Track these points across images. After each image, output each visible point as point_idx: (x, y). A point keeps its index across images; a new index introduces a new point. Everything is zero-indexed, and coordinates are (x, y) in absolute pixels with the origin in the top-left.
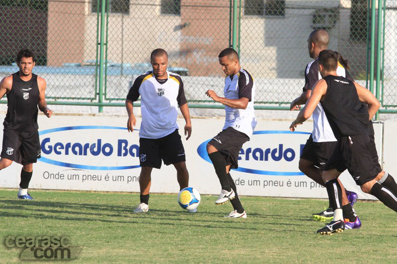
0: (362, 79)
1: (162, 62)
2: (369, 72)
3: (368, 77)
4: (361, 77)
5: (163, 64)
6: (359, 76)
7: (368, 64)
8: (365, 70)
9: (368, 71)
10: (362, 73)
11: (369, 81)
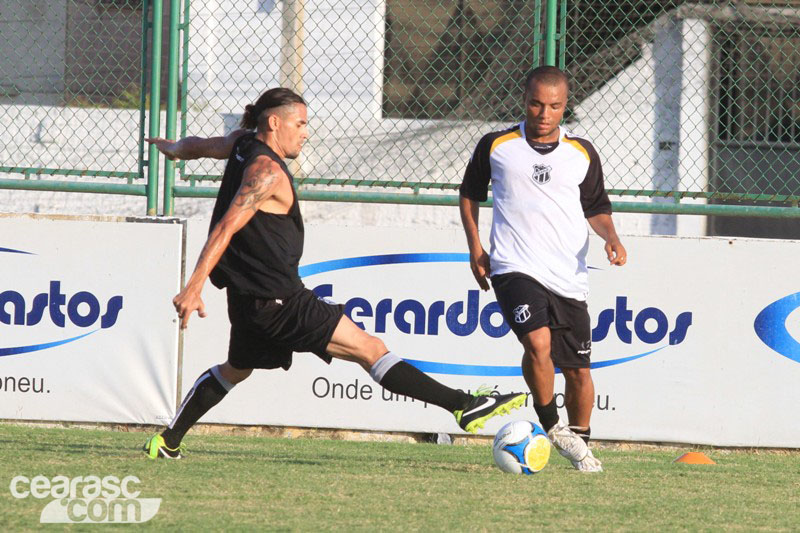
0: (130, 106)
1: (554, 99)
2: (147, 88)
3: (144, 101)
4: (127, 101)
5: (553, 106)
6: (123, 98)
7: (145, 67)
8: (138, 81)
9: (144, 85)
10: (129, 90)
11: (147, 113)
